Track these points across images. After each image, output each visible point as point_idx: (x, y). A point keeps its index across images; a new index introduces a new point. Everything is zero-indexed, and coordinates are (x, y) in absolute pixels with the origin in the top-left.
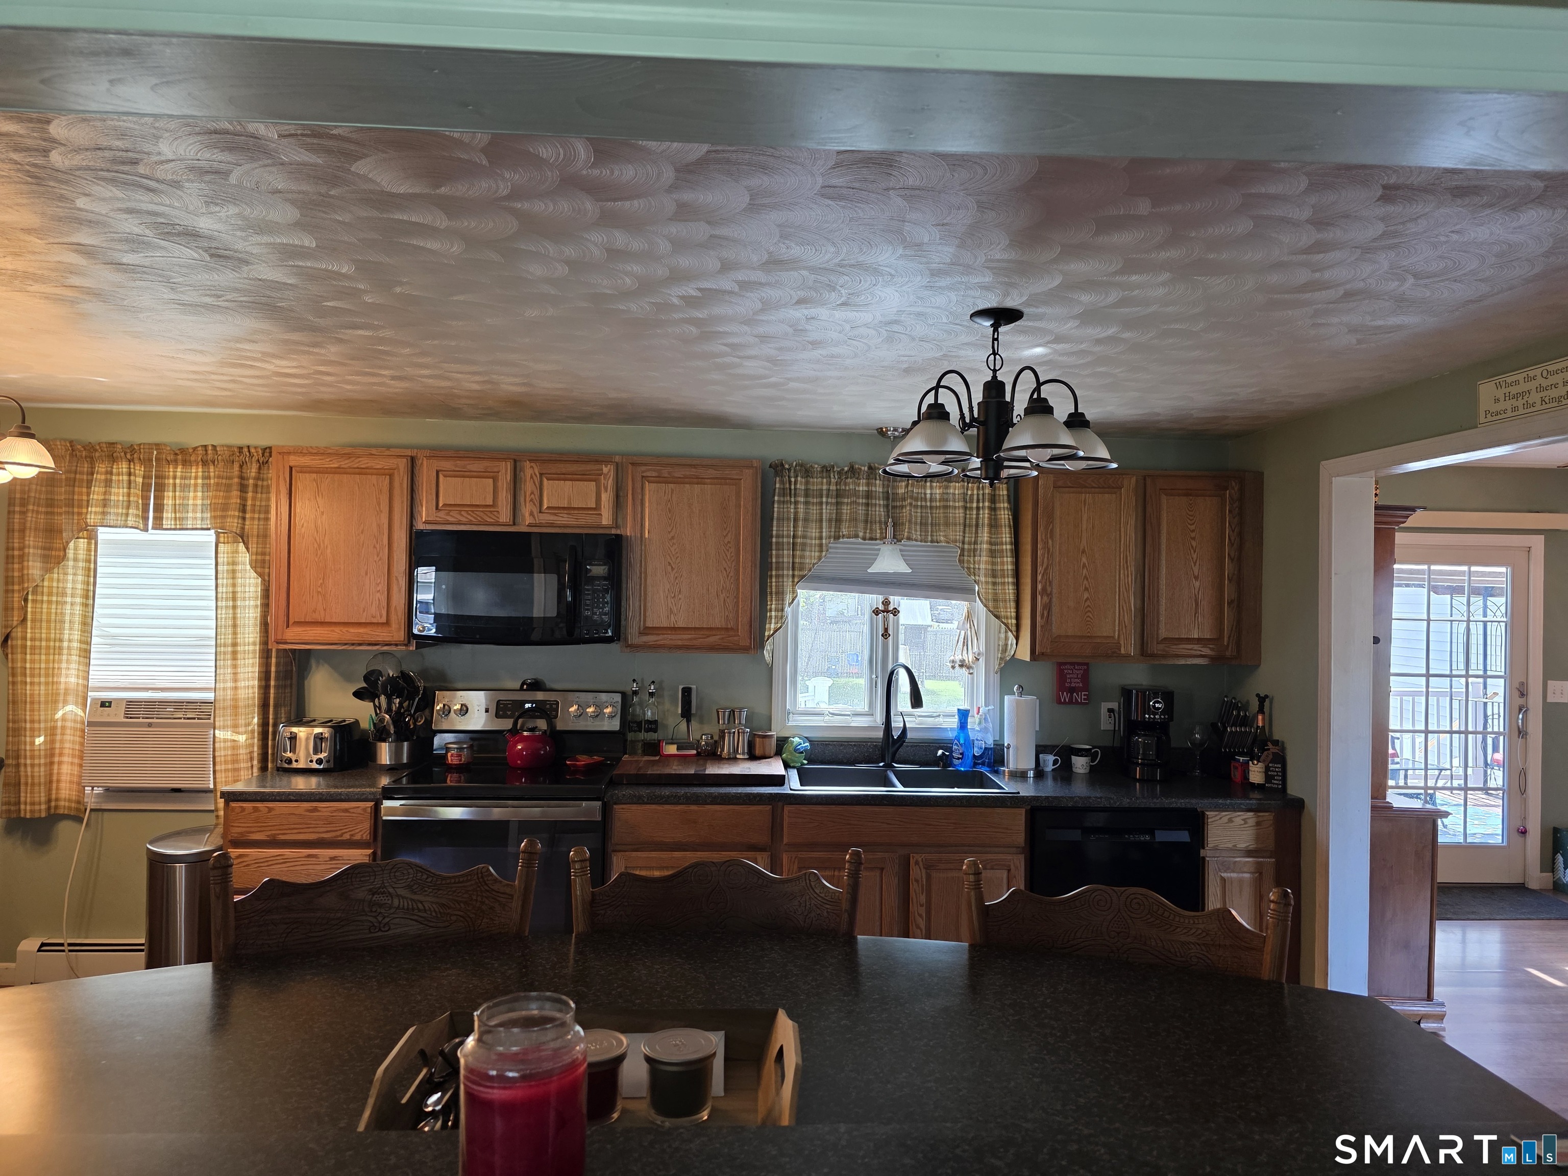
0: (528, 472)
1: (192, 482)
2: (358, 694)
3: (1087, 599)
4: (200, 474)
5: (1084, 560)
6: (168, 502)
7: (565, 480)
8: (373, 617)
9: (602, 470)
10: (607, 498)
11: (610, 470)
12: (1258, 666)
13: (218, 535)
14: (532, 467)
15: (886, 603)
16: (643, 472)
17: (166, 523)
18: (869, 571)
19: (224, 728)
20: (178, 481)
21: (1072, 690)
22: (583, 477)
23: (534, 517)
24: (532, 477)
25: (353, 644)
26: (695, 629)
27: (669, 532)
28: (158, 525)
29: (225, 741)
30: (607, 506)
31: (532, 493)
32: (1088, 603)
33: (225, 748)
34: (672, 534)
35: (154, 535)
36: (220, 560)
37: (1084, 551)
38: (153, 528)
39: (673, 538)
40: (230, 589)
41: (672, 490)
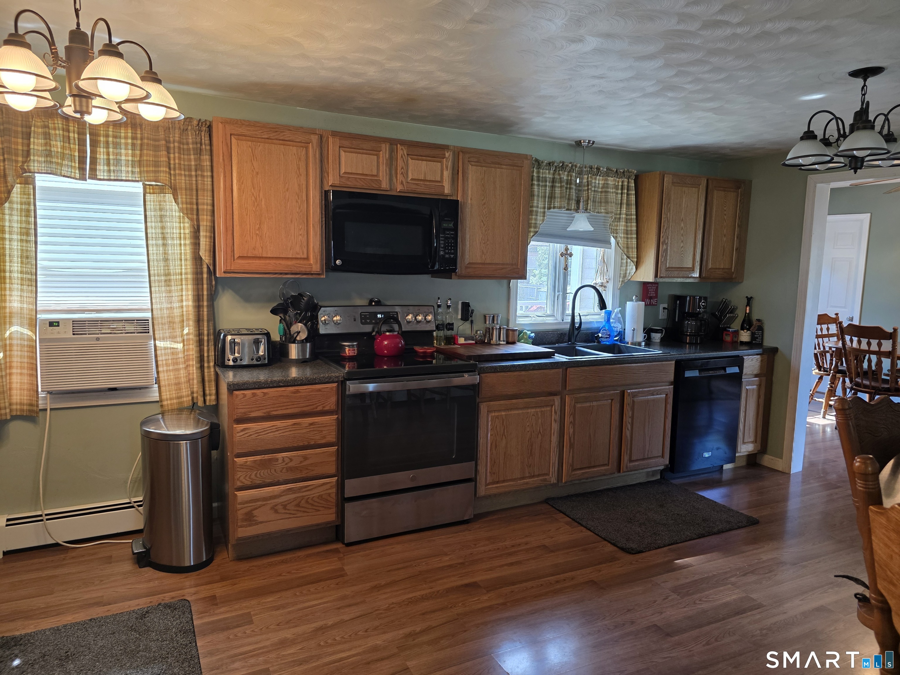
0: (400, 153)
1: (123, 141)
2: (274, 311)
3: (682, 247)
4: (130, 135)
5: (682, 225)
6: (101, 156)
7: (423, 160)
8: (298, 254)
9: (445, 155)
10: (447, 174)
11: (450, 155)
12: (742, 282)
13: (145, 186)
14: (402, 149)
15: (567, 249)
16: (469, 158)
17: (100, 175)
18: (568, 229)
19: (163, 339)
20: (111, 139)
21: (651, 298)
22: (433, 159)
23: (404, 186)
24: (402, 157)
25: (281, 274)
26: (495, 264)
27: (483, 200)
28: (93, 176)
29: (165, 348)
30: (447, 181)
31: (402, 168)
32: (682, 249)
33: (165, 354)
34: (484, 201)
35: (90, 185)
36: (148, 207)
37: (682, 220)
38: (89, 178)
39: (484, 204)
40: (159, 231)
41: (485, 172)
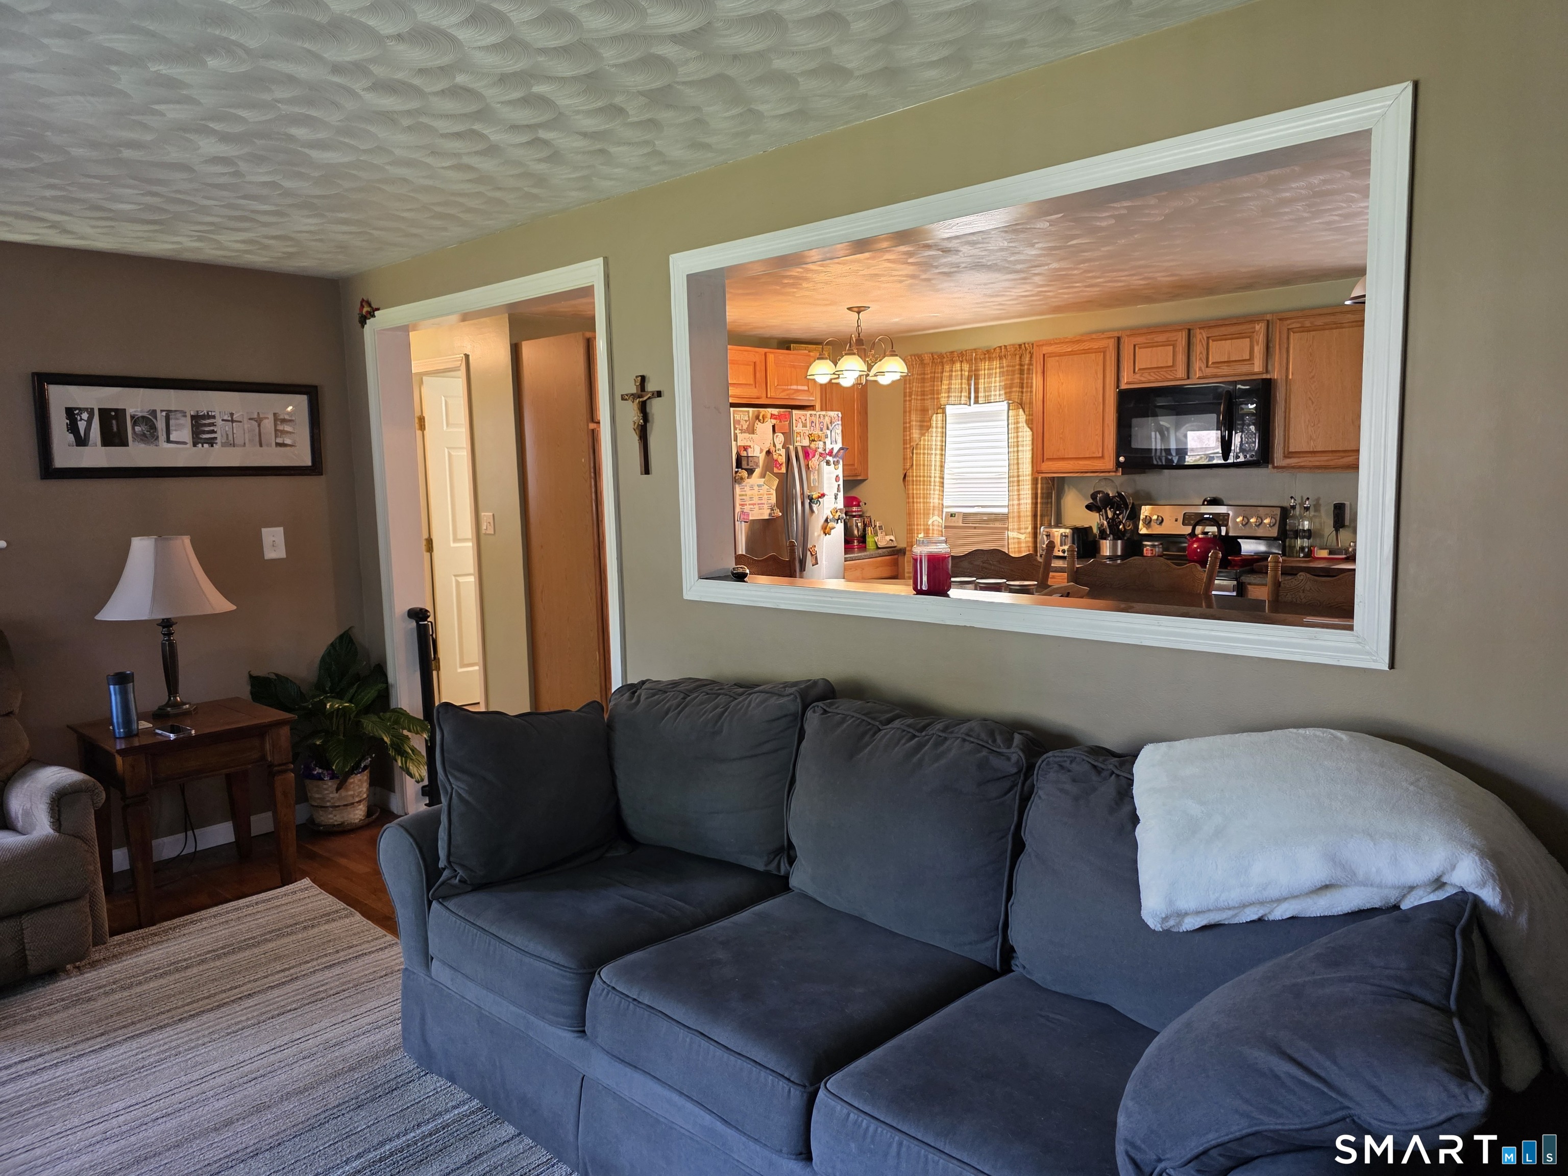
0: (1199, 337)
1: (994, 371)
2: (1089, 507)
4: (998, 365)
6: (981, 386)
7: (1226, 340)
8: (1094, 453)
9: (1255, 328)
10: (1259, 350)
11: (1261, 328)
13: (1009, 404)
14: (1201, 333)
16: (1288, 325)
17: (981, 400)
19: (1013, 530)
20: (986, 372)
22: (1240, 336)
23: (1202, 371)
24: (1200, 341)
25: (1082, 472)
26: (1332, 452)
27: (1310, 372)
28: (976, 402)
29: (1014, 538)
30: (1258, 357)
31: (1201, 353)
33: (1014, 543)
34: (1312, 374)
35: (974, 408)
36: (1010, 421)
38: (975, 403)
39: (1313, 377)
40: (1015, 440)
41: (1313, 336)
